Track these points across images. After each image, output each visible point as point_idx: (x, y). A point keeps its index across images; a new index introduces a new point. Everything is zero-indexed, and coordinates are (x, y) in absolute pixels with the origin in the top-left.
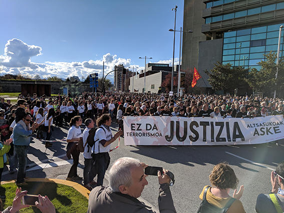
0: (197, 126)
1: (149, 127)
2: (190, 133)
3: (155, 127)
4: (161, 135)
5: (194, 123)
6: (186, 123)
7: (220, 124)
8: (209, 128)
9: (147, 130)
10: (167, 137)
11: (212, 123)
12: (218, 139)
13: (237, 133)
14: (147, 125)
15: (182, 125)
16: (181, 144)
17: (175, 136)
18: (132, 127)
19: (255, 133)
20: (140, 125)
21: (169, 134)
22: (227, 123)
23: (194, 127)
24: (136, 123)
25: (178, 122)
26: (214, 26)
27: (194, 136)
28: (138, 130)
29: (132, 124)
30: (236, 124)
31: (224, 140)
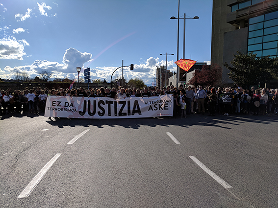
0: (104, 104)
1: (67, 104)
2: (98, 109)
3: (72, 105)
4: (76, 110)
5: (101, 102)
6: (95, 102)
7: (123, 103)
8: (112, 106)
9: (65, 106)
10: (80, 112)
11: (116, 102)
12: (120, 114)
13: (136, 109)
14: (66, 102)
15: (92, 103)
16: (91, 117)
17: (87, 112)
18: (53, 103)
19: (150, 109)
20: (60, 102)
21: (82, 110)
22: (129, 102)
23: (101, 105)
24: (57, 100)
25: (89, 101)
26: (241, 13)
27: (101, 112)
28: (58, 106)
29: (53, 102)
30: (136, 102)
31: (125, 114)
